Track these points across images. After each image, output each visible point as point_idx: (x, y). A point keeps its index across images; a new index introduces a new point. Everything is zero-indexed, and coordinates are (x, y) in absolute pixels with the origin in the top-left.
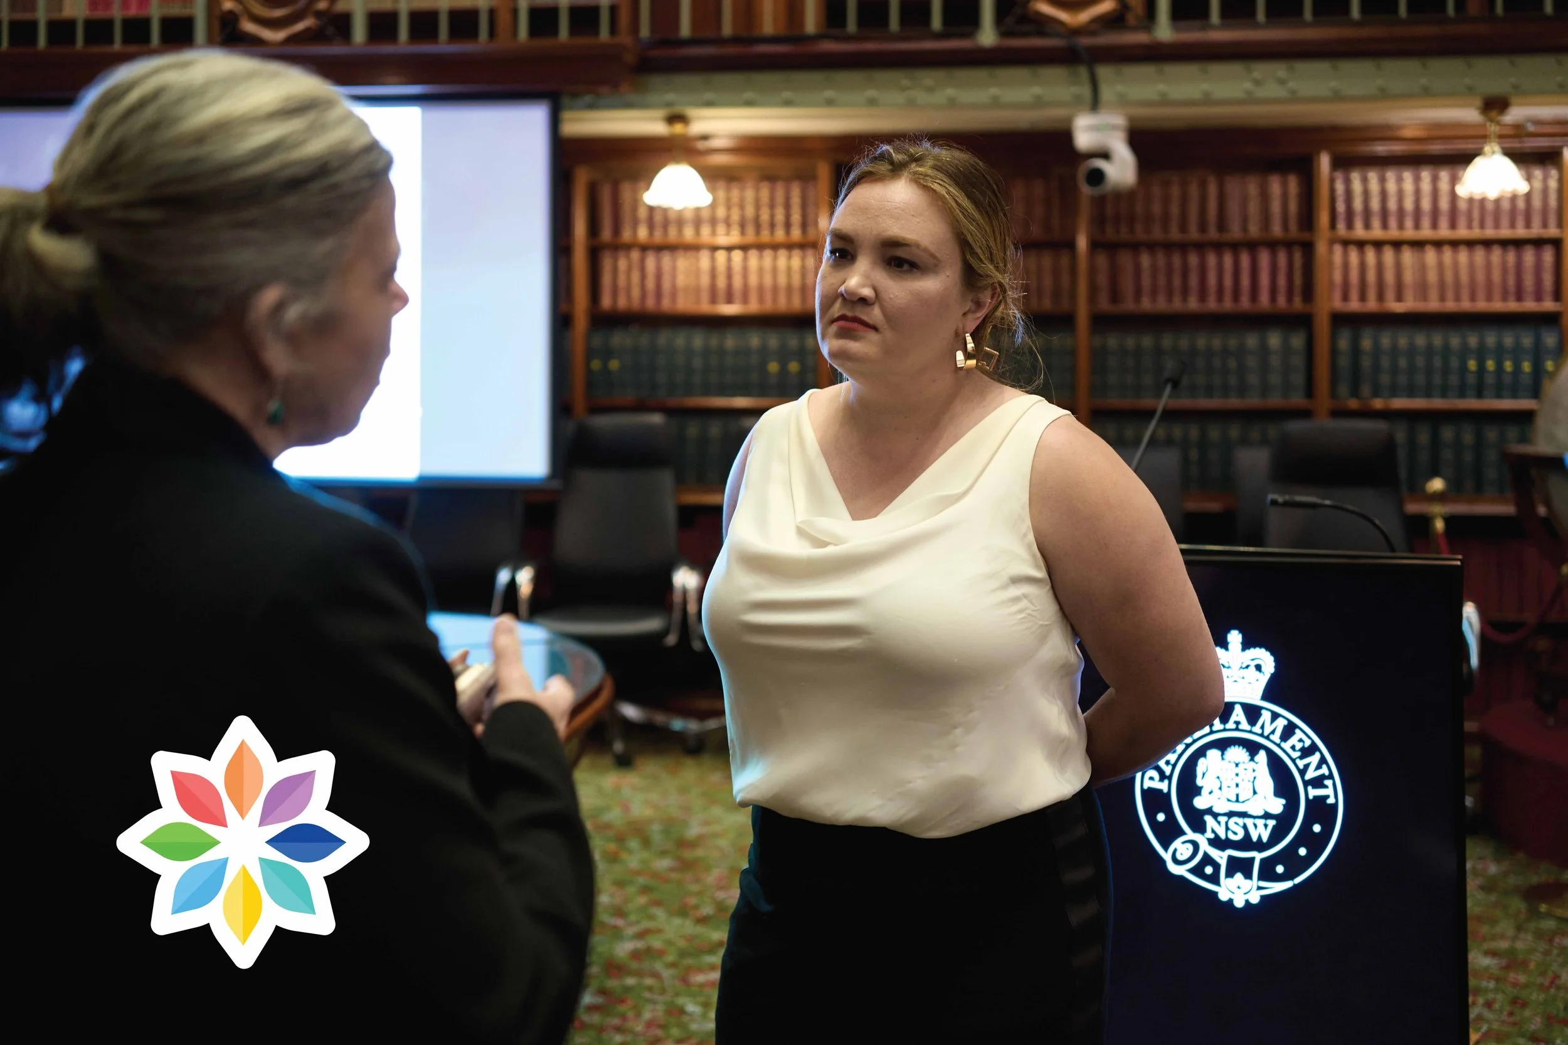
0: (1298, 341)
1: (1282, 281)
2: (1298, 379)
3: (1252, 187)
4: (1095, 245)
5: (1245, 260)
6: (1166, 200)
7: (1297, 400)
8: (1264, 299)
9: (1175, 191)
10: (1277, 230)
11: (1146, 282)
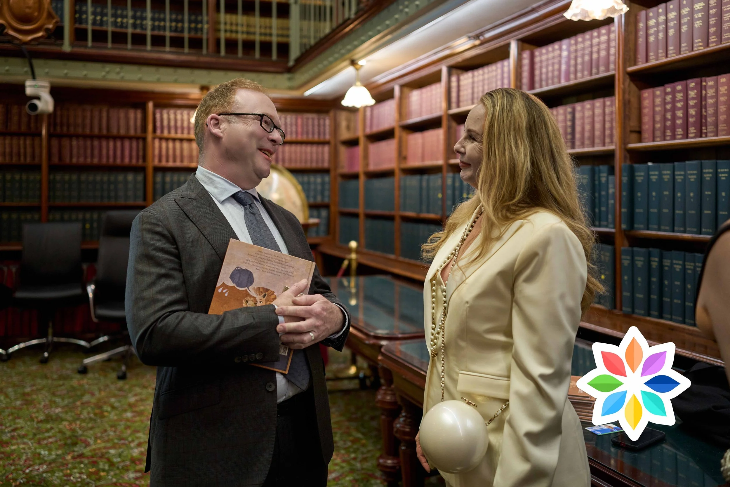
0: (140, 178)
1: (134, 153)
2: (140, 193)
3: (122, 114)
4: (50, 135)
5: (119, 144)
6: (84, 118)
7: (140, 202)
8: (127, 160)
9: (88, 114)
10: (132, 132)
11: (75, 151)
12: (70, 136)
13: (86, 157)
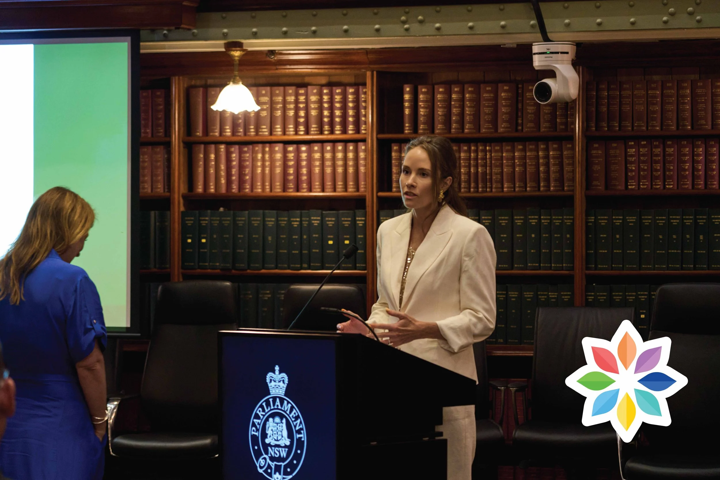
4: (589, 138)
12: (625, 139)
13: (653, 178)
